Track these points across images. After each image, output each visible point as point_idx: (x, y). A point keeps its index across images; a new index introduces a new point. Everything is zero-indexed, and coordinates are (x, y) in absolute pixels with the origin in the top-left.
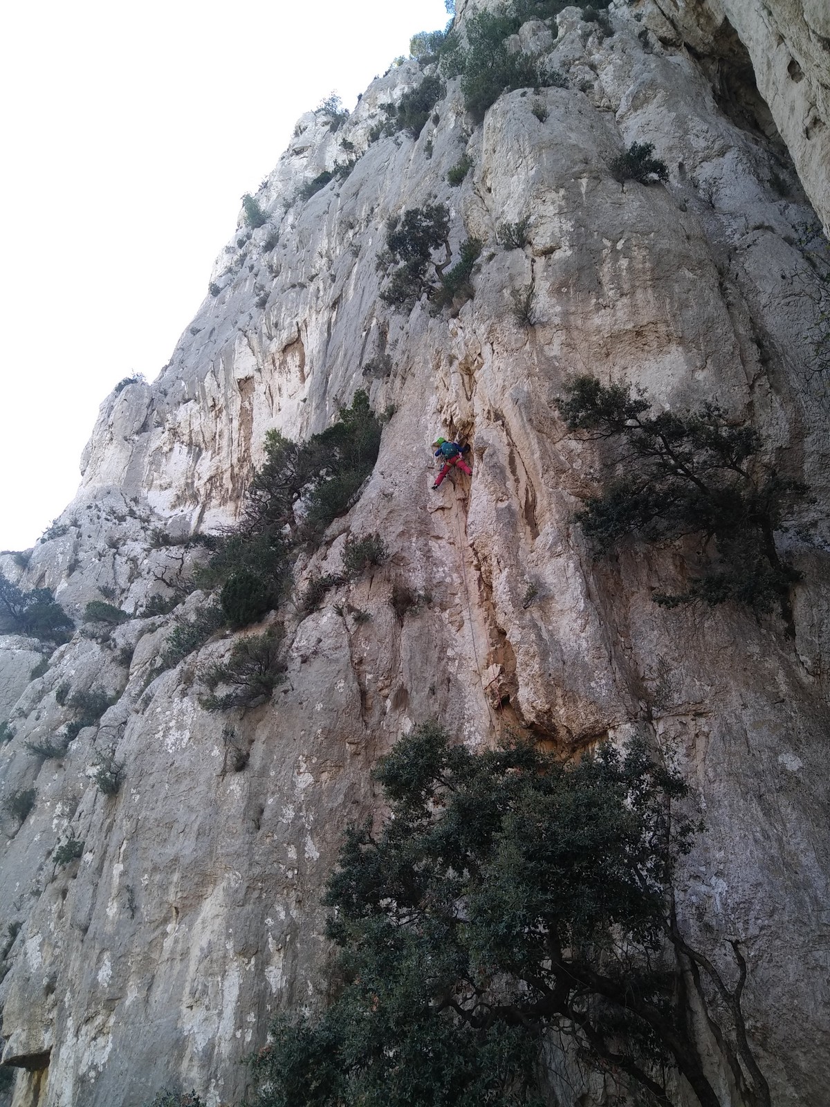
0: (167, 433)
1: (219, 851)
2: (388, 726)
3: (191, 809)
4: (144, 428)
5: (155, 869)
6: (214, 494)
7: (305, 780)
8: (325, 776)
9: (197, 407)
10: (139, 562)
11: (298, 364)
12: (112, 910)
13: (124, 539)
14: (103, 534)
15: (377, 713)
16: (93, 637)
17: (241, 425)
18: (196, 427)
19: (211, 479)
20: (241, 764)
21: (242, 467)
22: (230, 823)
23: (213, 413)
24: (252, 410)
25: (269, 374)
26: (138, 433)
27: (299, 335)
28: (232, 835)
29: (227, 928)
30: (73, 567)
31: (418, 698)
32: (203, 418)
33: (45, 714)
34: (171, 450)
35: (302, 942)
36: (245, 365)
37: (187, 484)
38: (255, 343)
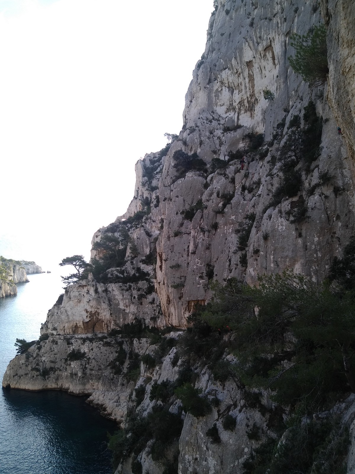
0: (219, 83)
1: (298, 255)
2: (335, 225)
3: (289, 245)
4: (210, 82)
5: (282, 257)
6: (242, 108)
7: (316, 239)
8: (321, 238)
9: (230, 72)
10: (221, 138)
11: (271, 56)
12: (272, 265)
13: (214, 129)
14: (207, 129)
15: (332, 221)
16: (221, 174)
17: (249, 81)
18: (230, 80)
19: (240, 102)
20: (300, 235)
21: (251, 98)
22: (300, 249)
23: (237, 75)
24: (253, 75)
25: (259, 60)
26: (208, 84)
27: (271, 43)
28: (301, 252)
29: (302, 271)
30: (201, 143)
31: (342, 217)
32: (233, 77)
33: (214, 201)
34: (222, 90)
35: (319, 273)
36: (248, 55)
37: (230, 104)
38: (251, 45)
